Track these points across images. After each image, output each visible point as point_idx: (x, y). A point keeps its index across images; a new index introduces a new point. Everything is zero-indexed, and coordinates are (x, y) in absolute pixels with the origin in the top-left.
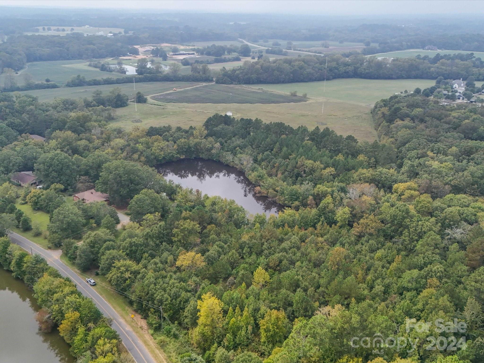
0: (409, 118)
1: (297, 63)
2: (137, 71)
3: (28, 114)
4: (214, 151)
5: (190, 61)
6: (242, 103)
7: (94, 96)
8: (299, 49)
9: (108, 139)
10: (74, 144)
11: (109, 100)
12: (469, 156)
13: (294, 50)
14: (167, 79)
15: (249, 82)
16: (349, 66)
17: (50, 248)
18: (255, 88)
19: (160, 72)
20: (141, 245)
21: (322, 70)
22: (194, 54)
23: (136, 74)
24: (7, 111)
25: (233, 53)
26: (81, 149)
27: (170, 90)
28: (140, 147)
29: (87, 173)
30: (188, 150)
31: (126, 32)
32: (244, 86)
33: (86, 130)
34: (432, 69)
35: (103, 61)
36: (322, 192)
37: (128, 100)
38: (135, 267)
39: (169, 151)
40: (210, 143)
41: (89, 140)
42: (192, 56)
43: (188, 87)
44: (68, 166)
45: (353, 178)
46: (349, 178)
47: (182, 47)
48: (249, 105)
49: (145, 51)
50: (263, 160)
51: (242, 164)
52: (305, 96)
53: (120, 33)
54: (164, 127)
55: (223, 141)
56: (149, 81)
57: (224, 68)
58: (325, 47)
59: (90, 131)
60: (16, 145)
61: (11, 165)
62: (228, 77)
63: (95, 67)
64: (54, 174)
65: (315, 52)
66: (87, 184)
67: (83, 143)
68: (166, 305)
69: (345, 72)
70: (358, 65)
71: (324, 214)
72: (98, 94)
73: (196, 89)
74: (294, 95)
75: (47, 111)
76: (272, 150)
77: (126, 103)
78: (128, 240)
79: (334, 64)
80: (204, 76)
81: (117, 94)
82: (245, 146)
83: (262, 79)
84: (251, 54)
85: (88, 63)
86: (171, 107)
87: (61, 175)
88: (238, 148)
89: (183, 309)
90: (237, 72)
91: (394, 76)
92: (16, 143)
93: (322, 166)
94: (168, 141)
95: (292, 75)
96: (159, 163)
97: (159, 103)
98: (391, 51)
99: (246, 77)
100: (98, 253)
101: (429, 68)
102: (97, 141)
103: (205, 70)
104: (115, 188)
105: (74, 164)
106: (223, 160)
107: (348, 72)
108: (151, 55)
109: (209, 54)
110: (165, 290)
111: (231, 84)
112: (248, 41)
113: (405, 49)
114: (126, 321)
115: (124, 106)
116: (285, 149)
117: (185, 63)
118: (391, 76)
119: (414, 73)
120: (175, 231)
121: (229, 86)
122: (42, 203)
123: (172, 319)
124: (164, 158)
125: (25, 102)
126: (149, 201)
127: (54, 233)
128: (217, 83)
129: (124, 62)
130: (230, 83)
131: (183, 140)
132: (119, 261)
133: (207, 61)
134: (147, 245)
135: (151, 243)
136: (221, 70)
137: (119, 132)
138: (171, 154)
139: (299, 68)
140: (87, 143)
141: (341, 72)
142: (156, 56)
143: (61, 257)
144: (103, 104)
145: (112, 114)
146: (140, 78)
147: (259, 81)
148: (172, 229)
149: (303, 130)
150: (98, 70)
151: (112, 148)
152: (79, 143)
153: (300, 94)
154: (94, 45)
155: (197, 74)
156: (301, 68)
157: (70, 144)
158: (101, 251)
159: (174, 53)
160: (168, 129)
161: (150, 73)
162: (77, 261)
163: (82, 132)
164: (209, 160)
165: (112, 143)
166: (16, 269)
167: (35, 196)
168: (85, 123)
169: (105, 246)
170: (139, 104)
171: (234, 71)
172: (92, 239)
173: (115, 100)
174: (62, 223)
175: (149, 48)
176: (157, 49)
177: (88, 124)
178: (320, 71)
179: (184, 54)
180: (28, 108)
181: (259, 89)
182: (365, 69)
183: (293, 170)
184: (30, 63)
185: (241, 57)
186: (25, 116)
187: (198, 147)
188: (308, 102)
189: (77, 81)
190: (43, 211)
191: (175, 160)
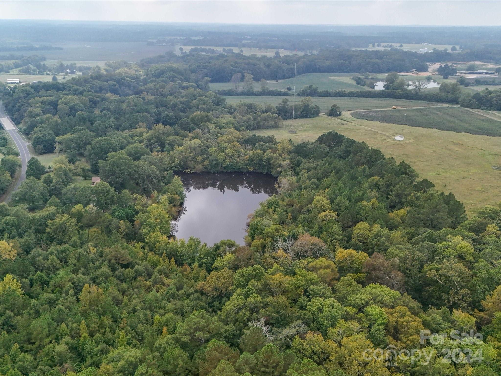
7: (280, 104)
22: (494, 73)
27: (389, 108)
30: (259, 163)
31: (454, 49)
32: (490, 112)
35: (374, 76)
37: (319, 112)
39: (238, 160)
41: (184, 137)
47: (490, 66)
51: (280, 188)
53: (446, 50)
54: (268, 137)
56: (386, 97)
62: (478, 99)
80: (451, 96)
81: (306, 104)
85: (352, 77)
103: (455, 90)
108: (437, 73)
117: (461, 82)
121: (472, 110)
124: (230, 166)
130: (477, 107)
133: (493, 82)
159: (468, 72)
160: (271, 140)
170: (330, 117)
189: (308, 91)
191: (245, 171)
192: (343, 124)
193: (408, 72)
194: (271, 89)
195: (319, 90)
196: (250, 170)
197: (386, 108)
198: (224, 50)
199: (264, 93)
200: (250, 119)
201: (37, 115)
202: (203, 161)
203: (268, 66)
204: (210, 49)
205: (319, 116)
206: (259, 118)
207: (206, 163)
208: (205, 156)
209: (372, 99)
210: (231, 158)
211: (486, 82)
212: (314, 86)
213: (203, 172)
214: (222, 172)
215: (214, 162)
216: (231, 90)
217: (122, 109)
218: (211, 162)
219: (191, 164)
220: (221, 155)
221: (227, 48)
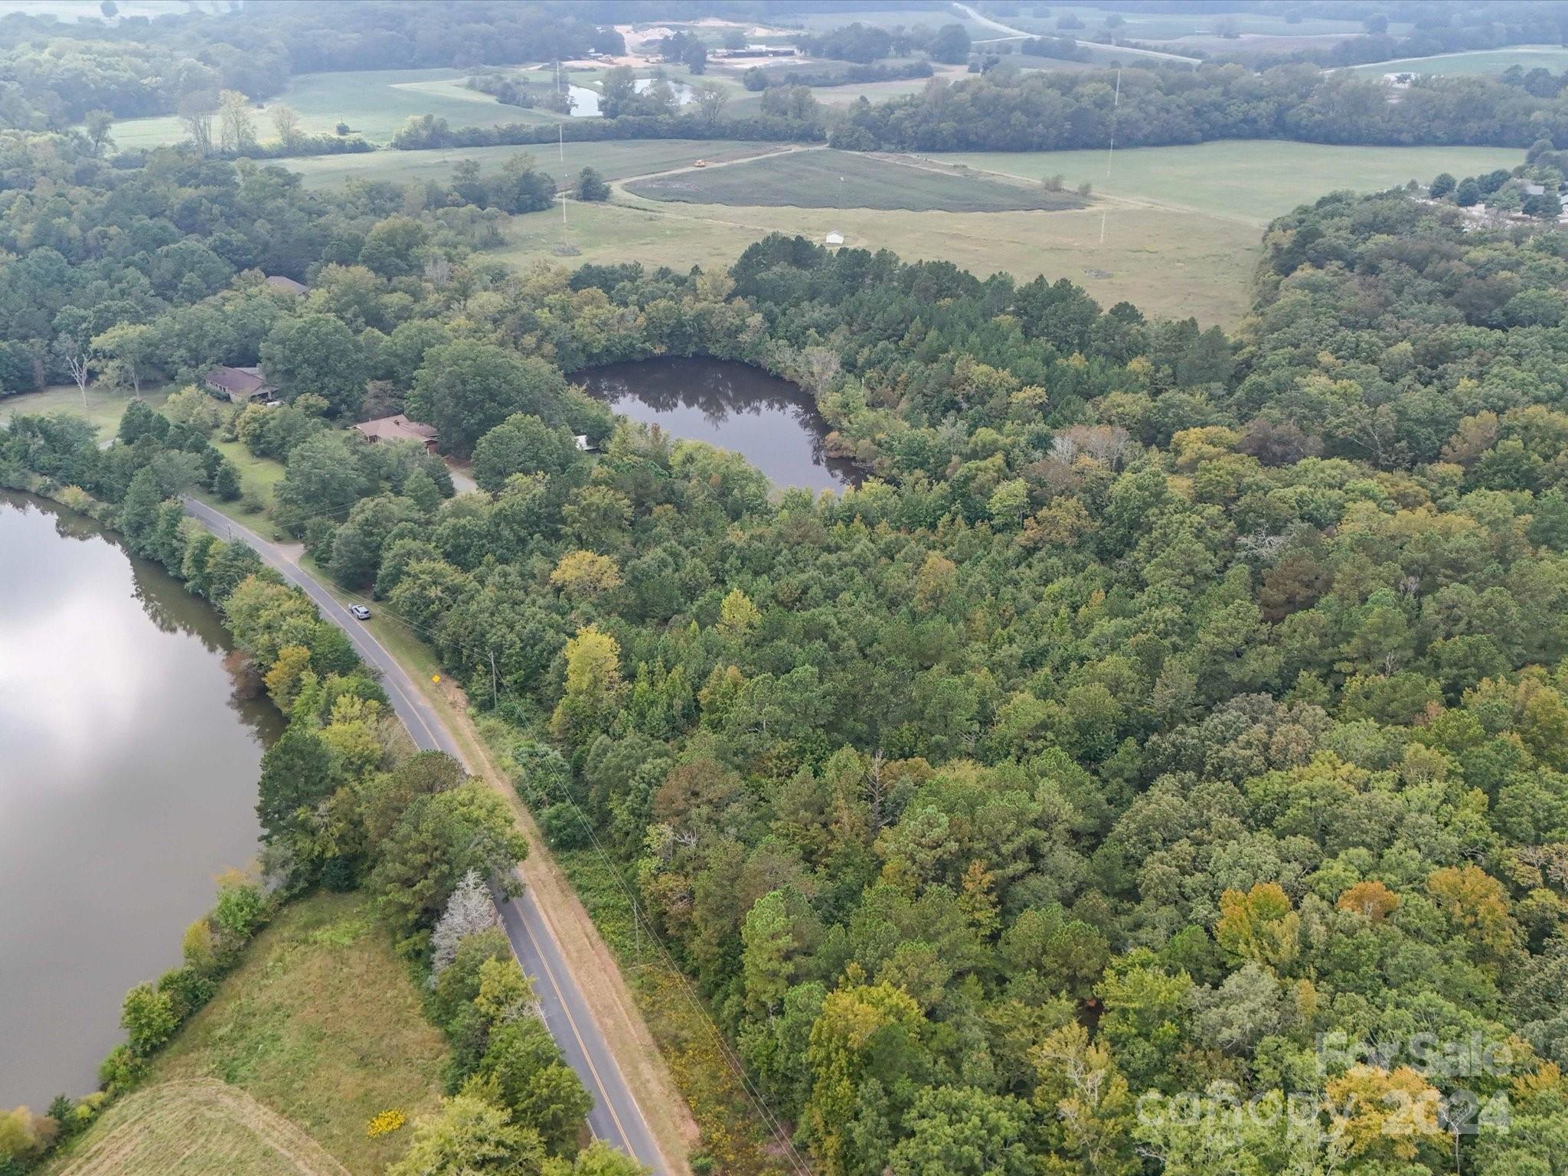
0: (1340, 263)
1: (1089, 88)
2: (602, 105)
3: (270, 221)
4: (743, 337)
5: (771, 77)
6: (885, 208)
7: (456, 178)
8: (1134, 41)
9: (465, 293)
10: (372, 304)
11: (498, 190)
12: (1434, 367)
13: (1118, 45)
14: (687, 130)
15: (931, 144)
16: (1261, 99)
17: (278, 539)
18: (943, 163)
19: (668, 111)
20: (480, 536)
21: (1168, 112)
22: (791, 53)
23: (601, 114)
24: (216, 209)
25: (914, 52)
26: (389, 315)
27: (688, 165)
28: (542, 314)
29: (390, 374)
30: (677, 332)
32: (914, 156)
33: (411, 267)
34: (1537, 116)
35: (512, 74)
36: (984, 446)
37: (553, 191)
38: (454, 576)
39: (623, 332)
40: (739, 313)
41: (413, 295)
42: (784, 60)
43: (740, 157)
44: (343, 354)
45: (1084, 414)
46: (1074, 413)
47: (761, 32)
48: (904, 214)
49: (643, 45)
50: (870, 364)
51: (812, 374)
52: (1085, 191)
54: (624, 266)
55: (776, 310)
56: (634, 137)
57: (863, 99)
58: (1227, 36)
59: (421, 268)
60: (226, 299)
61: (205, 343)
62: (869, 128)
63: (487, 91)
64: (307, 371)
65: (1184, 53)
66: (389, 401)
67: (397, 299)
68: (510, 656)
69: (1244, 121)
70: (1293, 98)
71: (963, 495)
72: (467, 171)
73: (761, 165)
74: (1054, 186)
75: (320, 214)
76: (902, 338)
77: (547, 200)
78: (451, 521)
79: (1214, 94)
80: (797, 122)
81: (522, 173)
82: (832, 326)
83: (972, 138)
84: (971, 55)
85: (466, 80)
86: (673, 214)
87: (326, 374)
88: (812, 331)
89: (545, 667)
90: (899, 113)
91: (1404, 137)
92: (226, 293)
93: (1015, 382)
94: (626, 305)
95: (1068, 126)
96: (593, 363)
97: (644, 202)
98: (1444, 52)
99: (924, 128)
100: (379, 547)
101: (1529, 111)
102: (433, 298)
103: (802, 107)
104: (449, 411)
105: (358, 348)
106: (766, 362)
107: (1255, 121)
108: (660, 57)
109: (836, 54)
110: (511, 627)
111: (875, 150)
112: (983, 13)
113: (1501, 45)
114: (422, 689)
115: (542, 209)
116: (933, 333)
117: (756, 81)
118: (1395, 136)
119: (1473, 127)
120: (567, 509)
121: (869, 155)
122: (271, 437)
123: (522, 689)
124: (608, 351)
125: (264, 186)
126: (523, 443)
127: (287, 501)
128: (833, 146)
129: (571, 76)
130: (873, 146)
131: (663, 303)
132: (419, 560)
133: (826, 76)
134: (496, 538)
135: (506, 533)
136: (853, 106)
137: (498, 277)
138: (628, 341)
139: (1094, 103)
140: (407, 299)
141: (1231, 120)
142: (675, 59)
143: (302, 559)
144: (481, 201)
145: (500, 231)
146: (604, 128)
147: (966, 144)
148: (559, 506)
149: (1000, 285)
150: (491, 100)
151: (469, 317)
152: (386, 299)
153: (1070, 185)
154: (491, 21)
155: (778, 119)
156: (1103, 103)
157: (360, 300)
158: (387, 540)
159: (731, 51)
160: (632, 273)
161: (640, 112)
162: (332, 564)
163: (400, 272)
164: (732, 361)
165: (472, 304)
166: (193, 572)
167: (254, 420)
168: (409, 246)
169: (395, 530)
170: (587, 204)
171: (890, 108)
172: (368, 514)
173: (516, 190)
174: (309, 481)
175: (656, 34)
176: (678, 36)
177: (416, 251)
178: (1163, 115)
179: (761, 54)
180: (270, 205)
181: (956, 167)
182: (1311, 110)
183: (940, 392)
184: (301, 77)
185: (933, 65)
186: (261, 227)
187: (706, 326)
188: (1088, 210)
189: (424, 133)
190: (273, 459)
191: (639, 357)
192: (649, 219)
194: (311, 134)
197: (681, 166)
199: (290, 148)
205: (555, 204)
211: (809, 77)
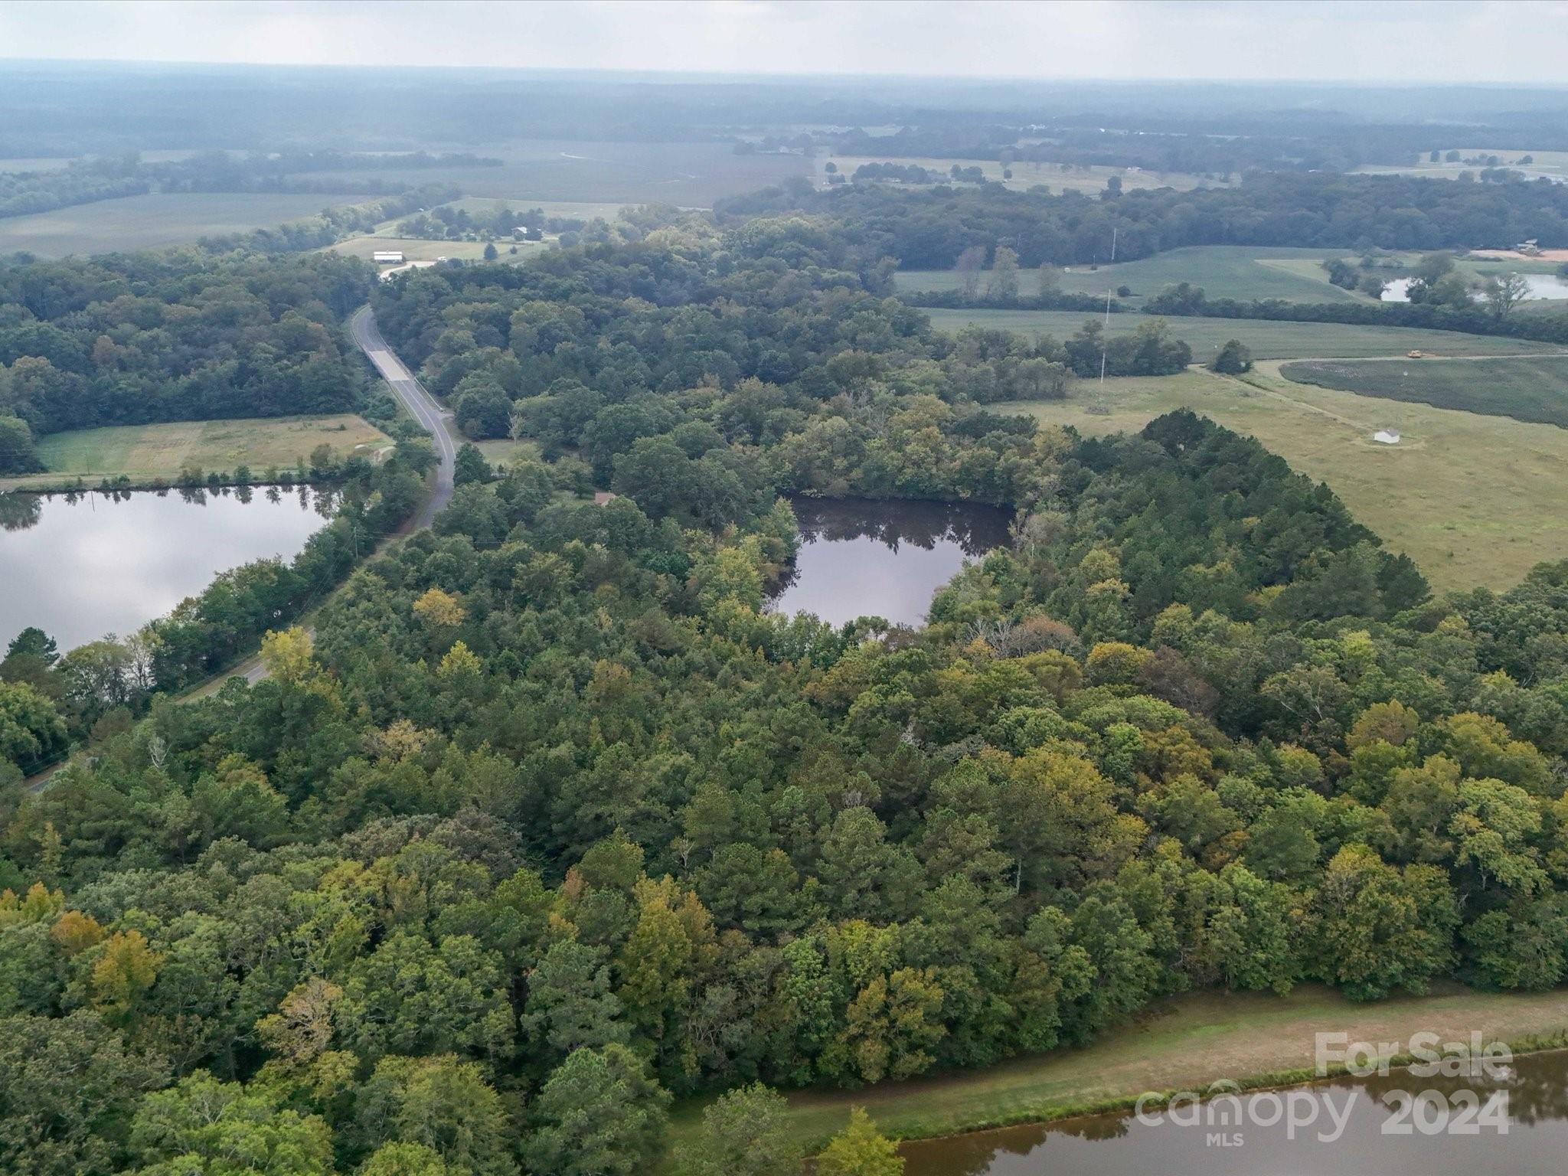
192: (1246, 395)
193: (1509, 249)
194: (1068, 292)
195: (1209, 299)
196: (962, 495)
197: (1390, 355)
198: (956, 171)
199: (1047, 303)
200: (987, 372)
201: (464, 347)
202: (849, 469)
203: (1073, 225)
204: (913, 168)
205: (1186, 371)
206: (1012, 372)
207: (856, 474)
208: (855, 458)
209: (1359, 328)
210: (917, 464)
212: (1193, 287)
213: (848, 497)
214: (893, 500)
215: (875, 474)
216: (955, 292)
217: (663, 340)
218: (867, 472)
219: (822, 476)
220: (892, 458)
221: (964, 165)
